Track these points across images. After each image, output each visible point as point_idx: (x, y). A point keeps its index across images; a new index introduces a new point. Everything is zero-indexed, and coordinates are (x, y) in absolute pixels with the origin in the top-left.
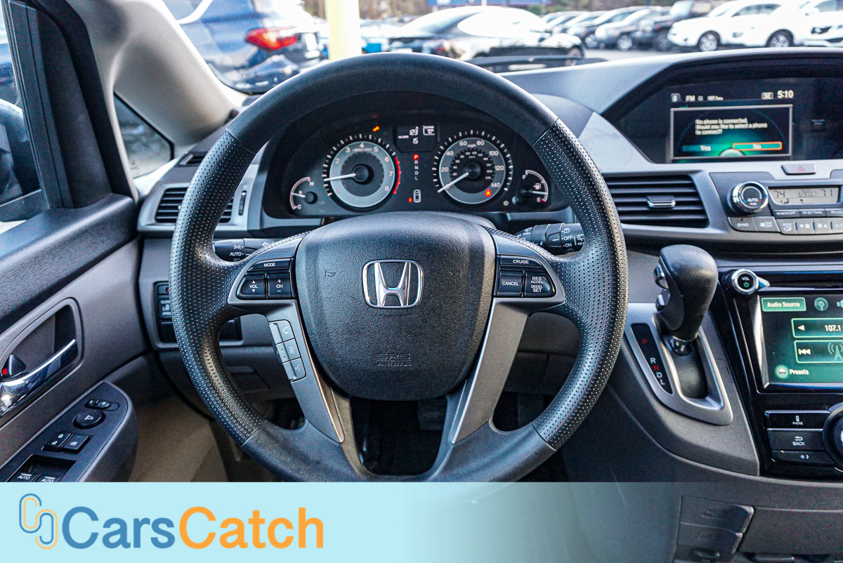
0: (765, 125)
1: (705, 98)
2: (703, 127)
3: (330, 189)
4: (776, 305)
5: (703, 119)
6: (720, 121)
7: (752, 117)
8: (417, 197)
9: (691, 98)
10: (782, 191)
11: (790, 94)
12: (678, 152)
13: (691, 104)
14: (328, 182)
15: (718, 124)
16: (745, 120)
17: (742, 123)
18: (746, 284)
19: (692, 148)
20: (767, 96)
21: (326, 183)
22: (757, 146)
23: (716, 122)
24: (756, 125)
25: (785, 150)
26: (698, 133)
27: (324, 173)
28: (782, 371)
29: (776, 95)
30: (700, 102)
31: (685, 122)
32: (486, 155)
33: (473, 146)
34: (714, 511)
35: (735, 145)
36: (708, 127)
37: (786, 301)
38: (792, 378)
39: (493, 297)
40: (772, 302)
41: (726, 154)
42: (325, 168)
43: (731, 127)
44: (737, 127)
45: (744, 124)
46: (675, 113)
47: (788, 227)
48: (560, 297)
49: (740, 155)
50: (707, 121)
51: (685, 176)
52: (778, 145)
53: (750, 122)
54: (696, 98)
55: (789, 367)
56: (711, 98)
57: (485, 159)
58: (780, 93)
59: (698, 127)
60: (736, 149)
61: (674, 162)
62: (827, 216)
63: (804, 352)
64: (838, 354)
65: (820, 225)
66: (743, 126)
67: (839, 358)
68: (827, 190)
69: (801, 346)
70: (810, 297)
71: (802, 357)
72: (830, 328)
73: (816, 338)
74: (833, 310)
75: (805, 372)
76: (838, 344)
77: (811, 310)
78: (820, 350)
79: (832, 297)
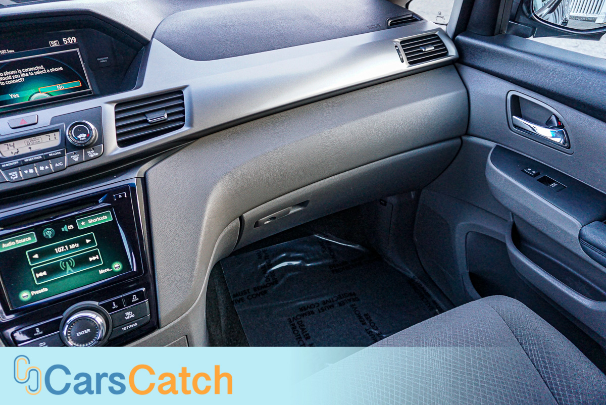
0: (61, 69)
4: (11, 244)
6: (20, 71)
7: (47, 63)
11: (72, 40)
15: (18, 74)
16: (42, 67)
17: (40, 70)
20: (54, 44)
22: (60, 87)
23: (15, 72)
24: (53, 70)
26: (3, 84)
28: (25, 295)
29: (62, 42)
35: (40, 89)
36: (9, 78)
37: (18, 239)
38: (34, 298)
40: (7, 242)
41: (36, 97)
43: (31, 74)
44: (36, 73)
45: (42, 70)
47: (14, 175)
50: (6, 73)
52: (78, 84)
53: (47, 67)
55: (31, 291)
56: (3, 52)
58: (64, 40)
60: (42, 92)
62: (47, 158)
63: (41, 274)
64: (69, 268)
65: (42, 168)
66: (41, 72)
67: (70, 271)
68: (52, 135)
69: (37, 271)
70: (39, 231)
71: (39, 279)
72: (59, 250)
73: (49, 261)
74: (59, 235)
75: (45, 290)
76: (68, 260)
77: (42, 240)
78: (54, 270)
79: (57, 226)
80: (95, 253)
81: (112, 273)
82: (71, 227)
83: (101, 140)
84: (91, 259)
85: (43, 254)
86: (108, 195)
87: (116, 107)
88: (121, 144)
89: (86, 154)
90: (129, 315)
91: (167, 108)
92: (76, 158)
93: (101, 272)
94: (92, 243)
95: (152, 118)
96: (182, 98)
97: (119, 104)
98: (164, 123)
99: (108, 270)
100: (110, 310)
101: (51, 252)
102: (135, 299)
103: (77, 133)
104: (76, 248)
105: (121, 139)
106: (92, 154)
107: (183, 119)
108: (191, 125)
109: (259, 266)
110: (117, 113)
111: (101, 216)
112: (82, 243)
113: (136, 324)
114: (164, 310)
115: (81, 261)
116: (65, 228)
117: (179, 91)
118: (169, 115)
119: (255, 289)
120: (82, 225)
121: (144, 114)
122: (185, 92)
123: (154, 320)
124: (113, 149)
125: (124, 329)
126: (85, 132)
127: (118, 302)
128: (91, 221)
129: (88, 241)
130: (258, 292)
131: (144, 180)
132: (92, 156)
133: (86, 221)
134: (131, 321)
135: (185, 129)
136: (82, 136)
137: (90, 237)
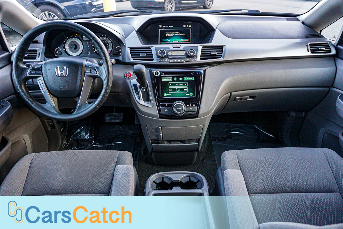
0: (184, 34)
1: (168, 26)
2: (168, 34)
3: (65, 50)
4: (165, 79)
5: (168, 32)
6: (172, 33)
7: (181, 32)
8: (89, 53)
9: (165, 26)
10: (172, 52)
11: (190, 26)
12: (162, 41)
13: (164, 28)
14: (65, 49)
15: (172, 34)
16: (179, 33)
17: (178, 33)
18: (157, 74)
19: (165, 40)
20: (185, 26)
21: (64, 49)
22: (182, 40)
23: (171, 33)
24: (182, 34)
25: (189, 41)
26: (167, 36)
27: (63, 46)
28: (165, 94)
29: (187, 26)
30: (167, 27)
31: (163, 33)
32: (107, 42)
33: (103, 39)
34: (154, 129)
35: (176, 39)
36: (169, 34)
37: (168, 78)
38: (167, 96)
39: (85, 74)
40: (165, 78)
41: (174, 42)
42: (64, 45)
43: (175, 34)
44: (177, 34)
46: (160, 30)
47: (171, 61)
48: (98, 74)
49: (178, 42)
50: (169, 33)
51: (150, 48)
52: (188, 40)
53: (180, 33)
54: (166, 27)
55: (167, 94)
56: (170, 26)
57: (107, 43)
58: (188, 25)
59: (167, 34)
61: (160, 44)
62: (180, 58)
63: (171, 90)
64: (178, 91)
65: (178, 60)
66: (178, 34)
67: (178, 92)
68: (183, 52)
69: (170, 89)
70: (173, 77)
71: (170, 91)
72: (177, 85)
73: (174, 87)
74: (178, 80)
75: (170, 95)
76: (179, 88)
77: (173, 80)
78: (174, 90)
79: (178, 77)
80: (186, 89)
81: (190, 96)
82: (182, 79)
83: (196, 56)
84: (185, 90)
85: (173, 85)
86: (194, 72)
87: (202, 47)
88: (201, 59)
89: (191, 59)
90: (191, 109)
91: (217, 51)
92: (188, 60)
93: (187, 94)
94: (186, 85)
95: (212, 53)
96: (223, 49)
97: (203, 47)
98: (215, 55)
99: (188, 94)
100: (186, 106)
101: (175, 84)
102: (194, 105)
103: (191, 52)
104: (181, 85)
105: (201, 57)
106: (193, 59)
107: (221, 56)
108: (223, 58)
109: (225, 130)
110: (202, 49)
111: (191, 78)
112: (184, 84)
113: (192, 113)
114: (201, 112)
115: (182, 90)
116: (180, 79)
117: (222, 47)
118: (217, 53)
119: (221, 138)
120: (185, 79)
121: (210, 51)
122: (224, 47)
123: (197, 114)
124: (198, 60)
125: (188, 113)
126: (193, 53)
127: (189, 104)
128: (187, 79)
129: (185, 84)
130: (223, 139)
131: (205, 71)
132: (192, 60)
133: (186, 78)
134: (191, 111)
135: (221, 58)
136: (192, 54)
137: (186, 83)
